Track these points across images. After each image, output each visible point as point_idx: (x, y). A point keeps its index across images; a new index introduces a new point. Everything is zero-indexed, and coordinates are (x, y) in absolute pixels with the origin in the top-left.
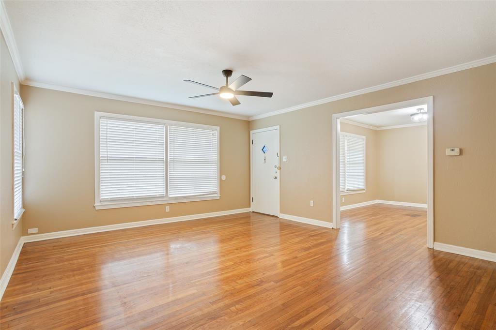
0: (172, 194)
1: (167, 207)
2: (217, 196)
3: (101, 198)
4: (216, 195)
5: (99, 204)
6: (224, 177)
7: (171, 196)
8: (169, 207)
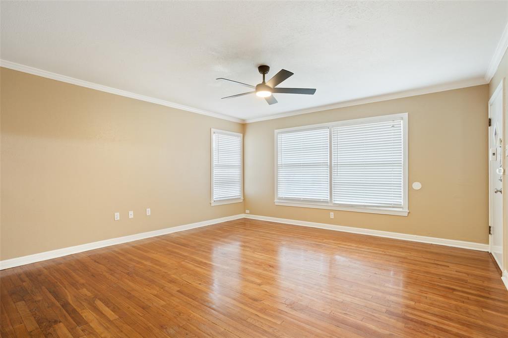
0: (338, 200)
1: (331, 213)
2: (404, 211)
3: (279, 196)
4: (401, 210)
5: (278, 201)
6: (417, 186)
7: (336, 202)
8: (333, 213)
